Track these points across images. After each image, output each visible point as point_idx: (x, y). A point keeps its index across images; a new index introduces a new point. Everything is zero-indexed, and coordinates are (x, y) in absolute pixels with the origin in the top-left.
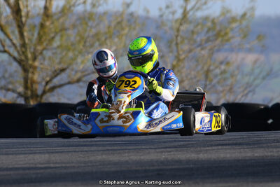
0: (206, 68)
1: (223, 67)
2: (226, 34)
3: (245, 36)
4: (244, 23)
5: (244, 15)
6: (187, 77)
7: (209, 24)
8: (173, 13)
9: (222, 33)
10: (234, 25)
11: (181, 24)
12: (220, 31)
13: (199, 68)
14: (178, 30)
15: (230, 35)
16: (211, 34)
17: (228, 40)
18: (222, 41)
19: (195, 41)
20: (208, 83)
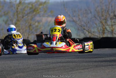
0: (29, 24)
1: (36, 24)
2: (38, 10)
3: (45, 11)
4: (45, 5)
5: (45, 2)
6: (21, 28)
7: (30, 6)
8: (16, 1)
9: (36, 10)
10: (41, 7)
11: (19, 6)
12: (35, 9)
13: (27, 24)
14: (17, 9)
15: (39, 11)
16: (31, 10)
17: (38, 13)
18: (36, 13)
19: (24, 13)
20: (30, 31)
